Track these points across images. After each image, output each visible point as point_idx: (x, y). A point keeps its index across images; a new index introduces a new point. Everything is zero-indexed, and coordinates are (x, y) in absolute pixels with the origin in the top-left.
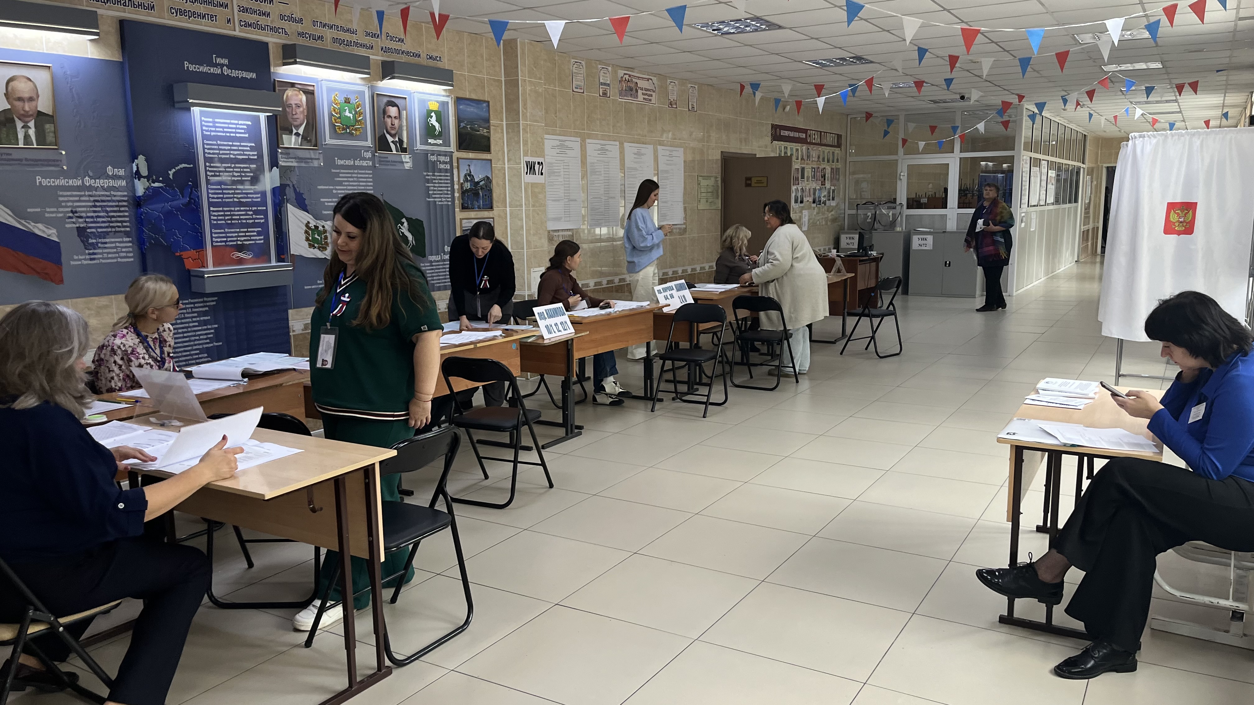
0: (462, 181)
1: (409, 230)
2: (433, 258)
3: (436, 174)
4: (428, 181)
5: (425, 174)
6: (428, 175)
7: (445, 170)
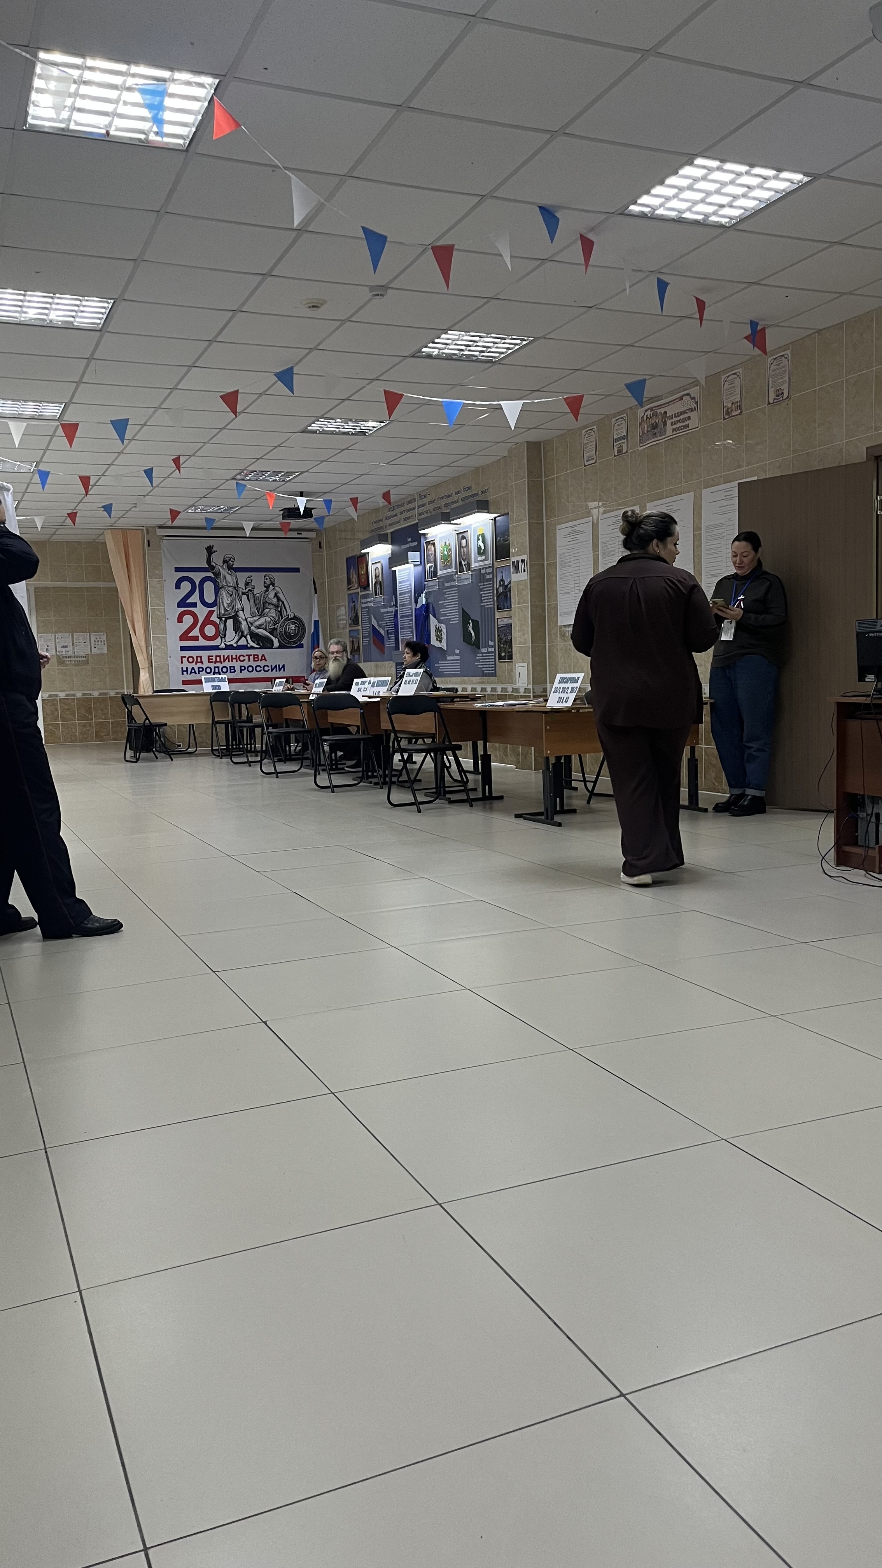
0: (498, 587)
1: (473, 629)
2: (483, 650)
3: (485, 583)
4: (481, 590)
5: (480, 585)
6: (481, 586)
7: (489, 580)
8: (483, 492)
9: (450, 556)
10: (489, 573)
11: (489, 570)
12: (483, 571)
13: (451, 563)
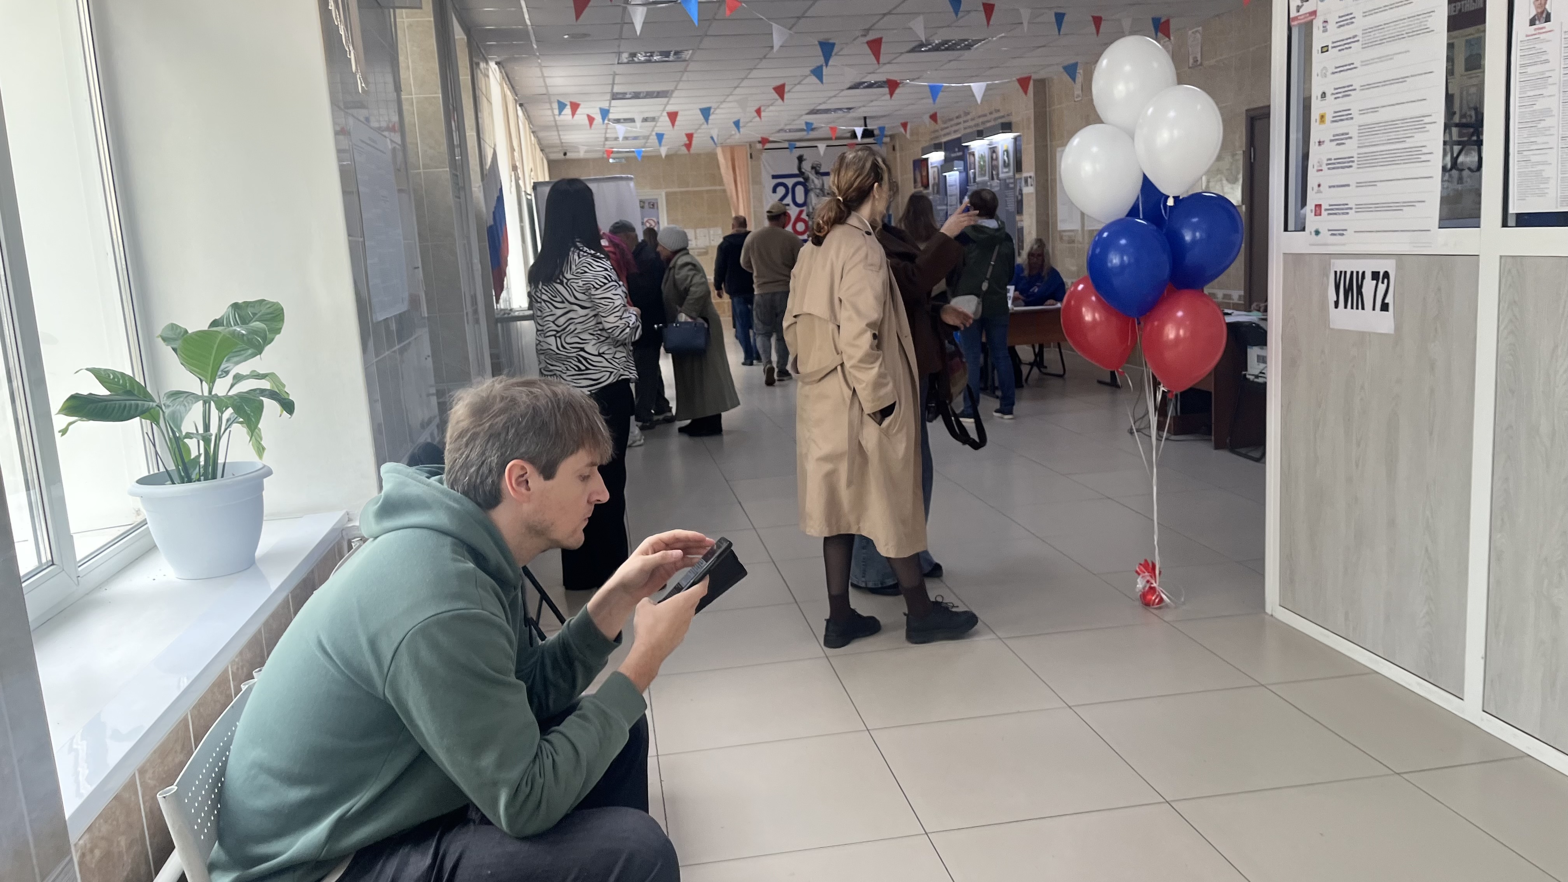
0: (1016, 195)
3: (1009, 191)
6: (1006, 193)
7: (1012, 189)
8: (1008, 115)
9: (984, 166)
10: (1012, 183)
11: (1012, 181)
12: (1008, 181)
13: (985, 172)
